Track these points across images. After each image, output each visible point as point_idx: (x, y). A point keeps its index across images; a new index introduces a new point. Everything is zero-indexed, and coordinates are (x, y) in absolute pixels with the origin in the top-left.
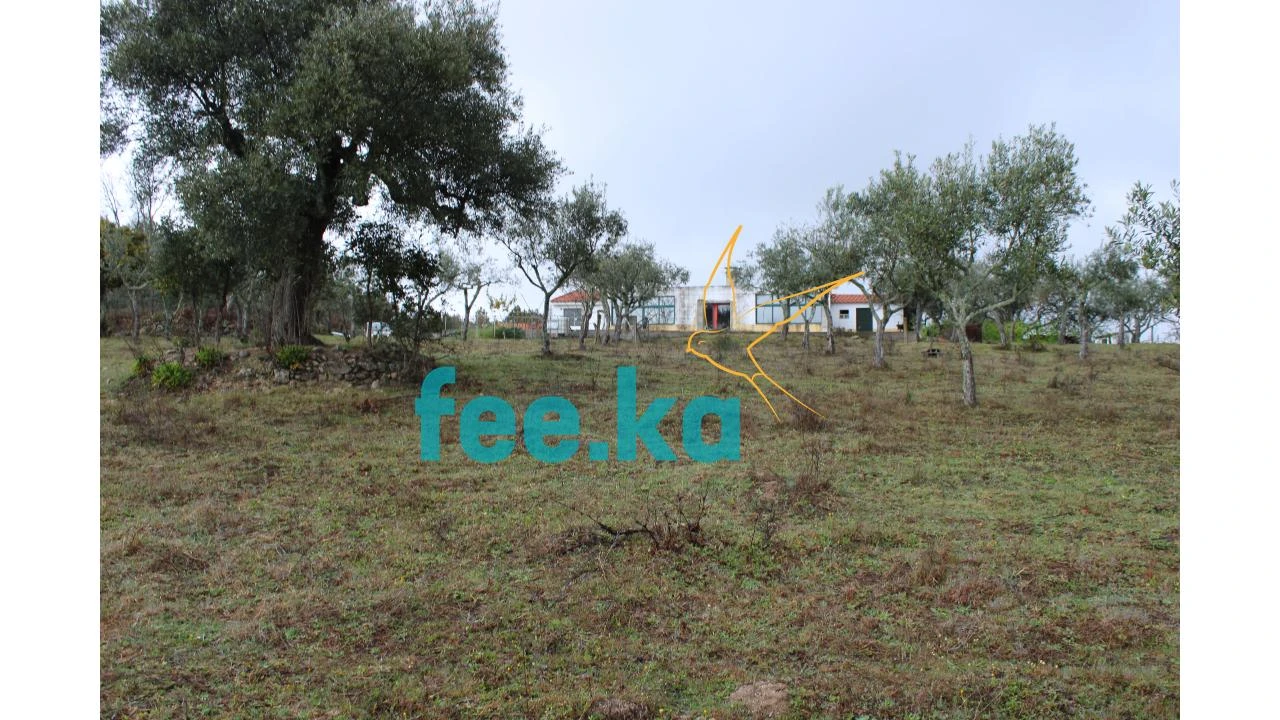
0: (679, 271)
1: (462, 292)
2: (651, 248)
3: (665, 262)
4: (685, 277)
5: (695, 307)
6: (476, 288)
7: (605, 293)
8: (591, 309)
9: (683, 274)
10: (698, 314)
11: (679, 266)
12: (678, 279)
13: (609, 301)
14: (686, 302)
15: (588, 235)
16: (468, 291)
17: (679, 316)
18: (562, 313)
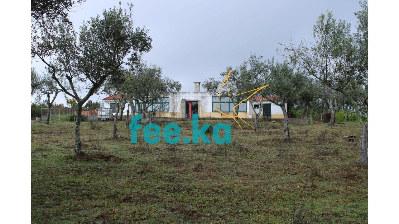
0: (175, 83)
1: (46, 95)
2: (159, 70)
3: (166, 79)
4: (179, 87)
5: (180, 103)
6: (54, 93)
7: (132, 97)
8: (125, 105)
9: (178, 86)
10: (182, 107)
11: (175, 81)
12: (175, 89)
13: (134, 102)
14: (175, 100)
15: (116, 52)
16: (50, 95)
17: (171, 108)
18: (109, 106)
